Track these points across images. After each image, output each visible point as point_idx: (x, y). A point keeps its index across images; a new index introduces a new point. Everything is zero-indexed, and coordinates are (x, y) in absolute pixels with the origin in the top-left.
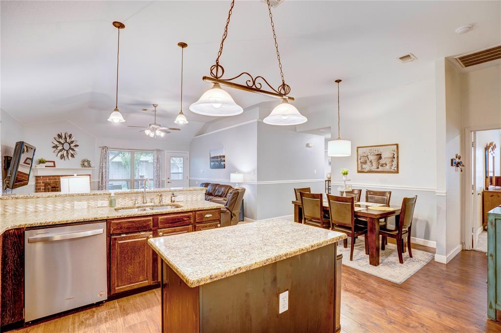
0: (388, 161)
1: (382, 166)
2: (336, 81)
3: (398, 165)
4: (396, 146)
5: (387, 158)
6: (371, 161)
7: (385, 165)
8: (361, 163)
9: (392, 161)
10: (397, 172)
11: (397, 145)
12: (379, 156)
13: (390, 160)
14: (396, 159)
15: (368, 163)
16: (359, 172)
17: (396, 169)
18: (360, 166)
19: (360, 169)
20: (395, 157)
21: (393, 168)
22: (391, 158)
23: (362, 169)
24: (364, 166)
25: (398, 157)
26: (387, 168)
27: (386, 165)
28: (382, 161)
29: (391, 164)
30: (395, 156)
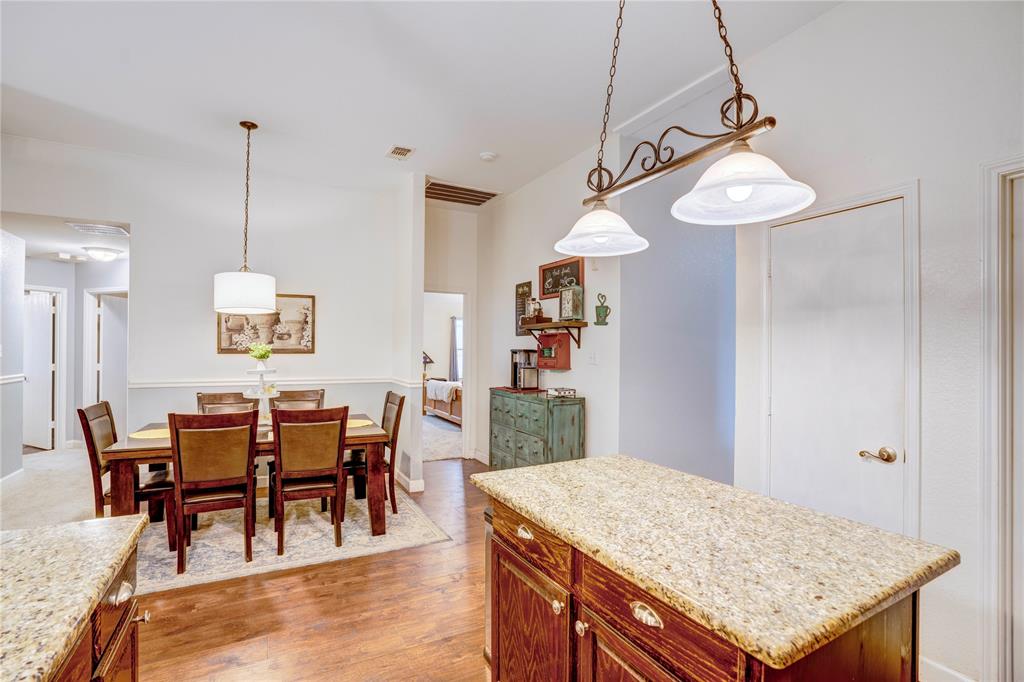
0: (294, 329)
1: (280, 338)
2: (243, 124)
3: (313, 338)
4: (310, 300)
5: (292, 322)
6: (254, 328)
7: (286, 337)
8: (228, 329)
9: (303, 329)
10: (312, 351)
11: (313, 297)
12: (274, 317)
13: (299, 326)
14: (310, 325)
15: (248, 331)
16: (221, 351)
17: (309, 344)
18: (225, 336)
19: (225, 345)
20: (307, 322)
21: (303, 342)
22: (299, 322)
23: (231, 344)
24: (236, 338)
25: (313, 322)
26: (292, 343)
27: (290, 336)
28: (280, 329)
29: (300, 335)
30: (309, 319)
